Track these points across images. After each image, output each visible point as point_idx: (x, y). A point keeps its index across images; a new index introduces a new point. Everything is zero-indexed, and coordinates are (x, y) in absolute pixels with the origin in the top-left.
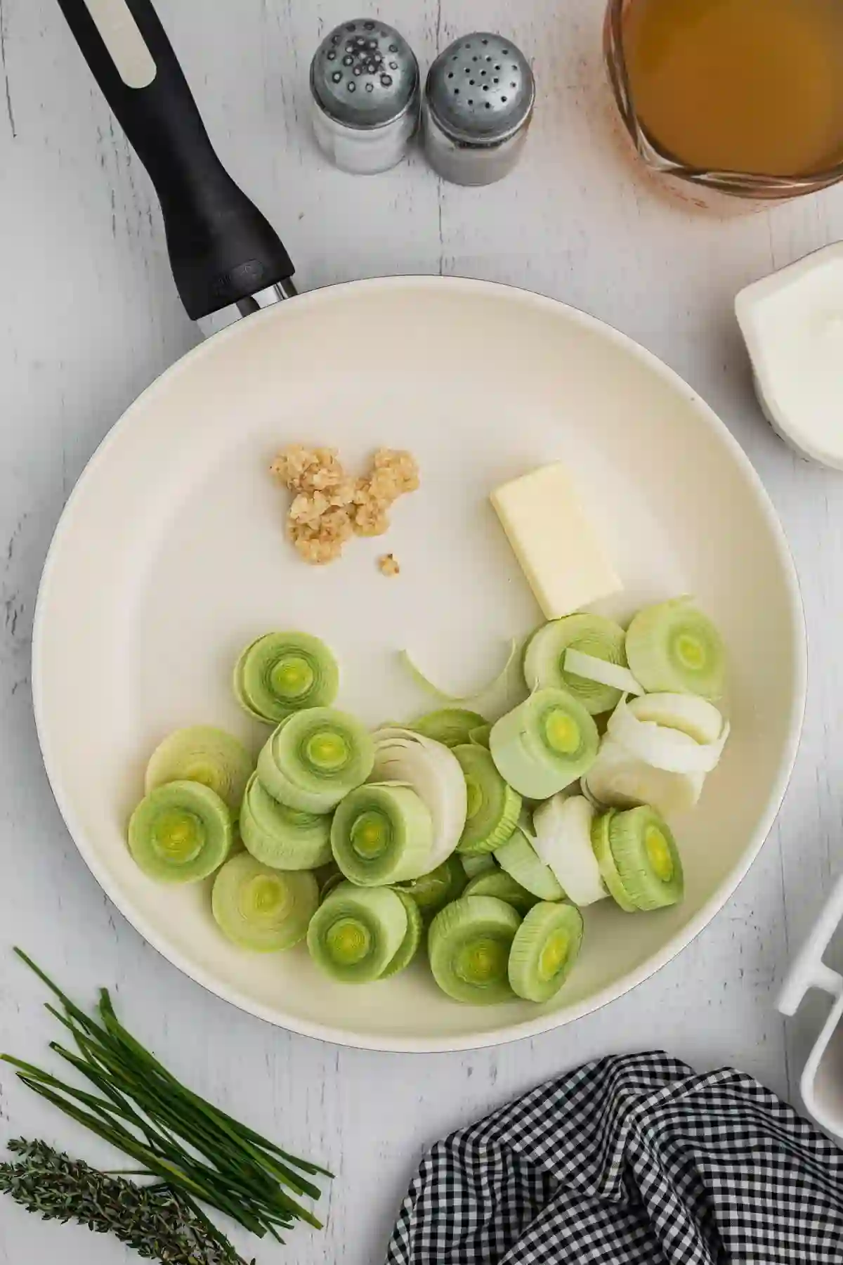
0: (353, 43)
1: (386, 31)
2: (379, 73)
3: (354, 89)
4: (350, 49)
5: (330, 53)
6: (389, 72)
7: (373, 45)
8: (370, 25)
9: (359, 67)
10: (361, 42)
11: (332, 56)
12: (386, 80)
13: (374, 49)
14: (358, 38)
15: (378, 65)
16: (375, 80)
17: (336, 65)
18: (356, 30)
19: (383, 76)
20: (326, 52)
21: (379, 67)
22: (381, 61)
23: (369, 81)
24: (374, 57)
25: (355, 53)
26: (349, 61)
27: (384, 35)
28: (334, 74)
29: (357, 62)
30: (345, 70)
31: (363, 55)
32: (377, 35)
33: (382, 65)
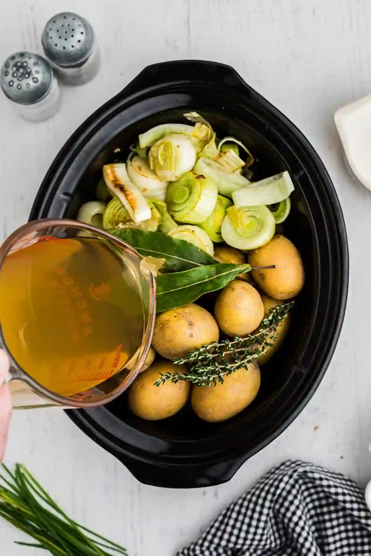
0: (15, 65)
1: (30, 56)
2: (31, 77)
3: (21, 88)
4: (15, 69)
5: (6, 72)
6: (36, 75)
7: (25, 64)
8: (22, 55)
9: (20, 76)
10: (19, 64)
11: (7, 74)
12: (35, 80)
13: (26, 66)
14: (17, 62)
15: (29, 74)
16: (30, 81)
17: (9, 78)
18: (16, 59)
19: (33, 78)
20: (4, 73)
21: (31, 75)
22: (31, 71)
23: (27, 83)
24: (26, 70)
25: (18, 70)
26: (15, 75)
27: (30, 58)
28: (9, 83)
29: (19, 74)
30: (15, 80)
31: (21, 70)
32: (26, 59)
33: (31, 73)
